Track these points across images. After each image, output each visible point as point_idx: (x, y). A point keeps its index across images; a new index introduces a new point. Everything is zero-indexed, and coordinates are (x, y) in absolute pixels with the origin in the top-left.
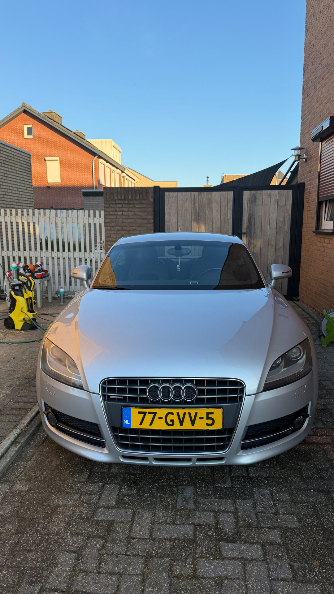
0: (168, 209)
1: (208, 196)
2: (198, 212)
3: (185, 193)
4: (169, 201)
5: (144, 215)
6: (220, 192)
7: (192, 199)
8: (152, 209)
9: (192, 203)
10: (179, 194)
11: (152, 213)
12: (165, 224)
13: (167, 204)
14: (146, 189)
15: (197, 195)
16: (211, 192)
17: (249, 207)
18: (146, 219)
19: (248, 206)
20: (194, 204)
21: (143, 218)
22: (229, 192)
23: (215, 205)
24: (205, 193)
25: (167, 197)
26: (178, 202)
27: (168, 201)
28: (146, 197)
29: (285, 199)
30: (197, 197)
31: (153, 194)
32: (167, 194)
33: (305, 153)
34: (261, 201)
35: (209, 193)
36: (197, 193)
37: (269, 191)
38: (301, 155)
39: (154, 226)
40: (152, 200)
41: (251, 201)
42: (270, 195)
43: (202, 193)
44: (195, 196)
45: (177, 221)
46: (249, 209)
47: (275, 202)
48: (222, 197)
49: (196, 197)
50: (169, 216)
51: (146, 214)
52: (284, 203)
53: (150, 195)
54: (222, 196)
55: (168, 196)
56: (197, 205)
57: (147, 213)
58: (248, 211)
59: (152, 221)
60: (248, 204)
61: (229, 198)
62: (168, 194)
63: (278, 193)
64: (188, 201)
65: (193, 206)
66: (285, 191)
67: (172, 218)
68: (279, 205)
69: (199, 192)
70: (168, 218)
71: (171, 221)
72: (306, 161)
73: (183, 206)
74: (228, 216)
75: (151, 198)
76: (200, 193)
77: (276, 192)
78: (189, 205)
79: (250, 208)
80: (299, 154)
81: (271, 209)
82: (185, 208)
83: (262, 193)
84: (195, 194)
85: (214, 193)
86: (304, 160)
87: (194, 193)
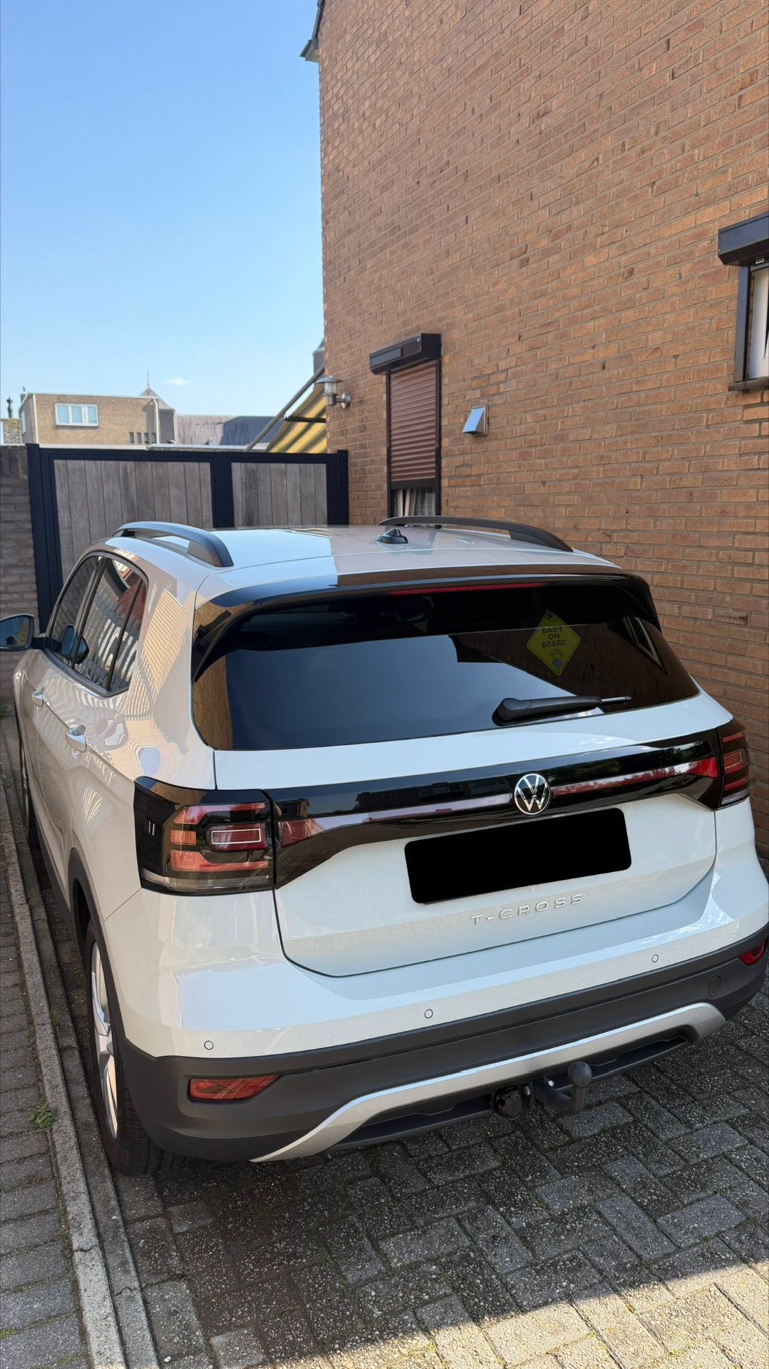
0: (64, 498)
1: (156, 469)
2: (136, 504)
3: (103, 462)
4: (64, 479)
5: (7, 512)
6: (183, 463)
7: (121, 477)
8: (26, 499)
9: (122, 485)
10: (90, 465)
11: (29, 508)
12: (60, 532)
13: (61, 486)
14: (9, 450)
15: (131, 468)
16: (163, 463)
17: (246, 497)
18: (12, 522)
19: (244, 495)
20: (127, 488)
21: (5, 519)
22: (201, 464)
23: (174, 491)
24: (149, 464)
25: (60, 471)
26: (89, 482)
27: (63, 481)
28: (10, 470)
29: (313, 481)
30: (131, 472)
31: (26, 464)
32: (58, 464)
33: (344, 391)
34: (269, 484)
35: (158, 464)
36: (132, 463)
37: (283, 465)
38: (337, 395)
39: (34, 538)
40: (26, 477)
41: (248, 485)
42: (284, 474)
43: (143, 464)
44: (125, 469)
45: (87, 526)
46: (246, 501)
47: (296, 489)
48: (187, 475)
49: (128, 471)
50: (69, 514)
51: (13, 510)
52: (313, 491)
53: (20, 465)
54: (187, 472)
55: (61, 468)
56: (133, 488)
57: (15, 508)
58: (244, 506)
59: (29, 526)
60: (244, 490)
61: (202, 477)
62: (63, 465)
63: (301, 470)
64: (111, 482)
65: (123, 493)
66: (312, 465)
67: (74, 518)
68: (304, 494)
69: (134, 460)
70: (66, 519)
71: (74, 526)
72: (348, 405)
73: (101, 492)
74: (204, 515)
75: (24, 473)
76: (137, 463)
77: (295, 467)
78: (112, 489)
79: (248, 500)
80: (335, 392)
81: (290, 501)
82: (105, 497)
83: (268, 468)
84: (126, 465)
85: (170, 464)
86: (343, 405)
87: (125, 463)
